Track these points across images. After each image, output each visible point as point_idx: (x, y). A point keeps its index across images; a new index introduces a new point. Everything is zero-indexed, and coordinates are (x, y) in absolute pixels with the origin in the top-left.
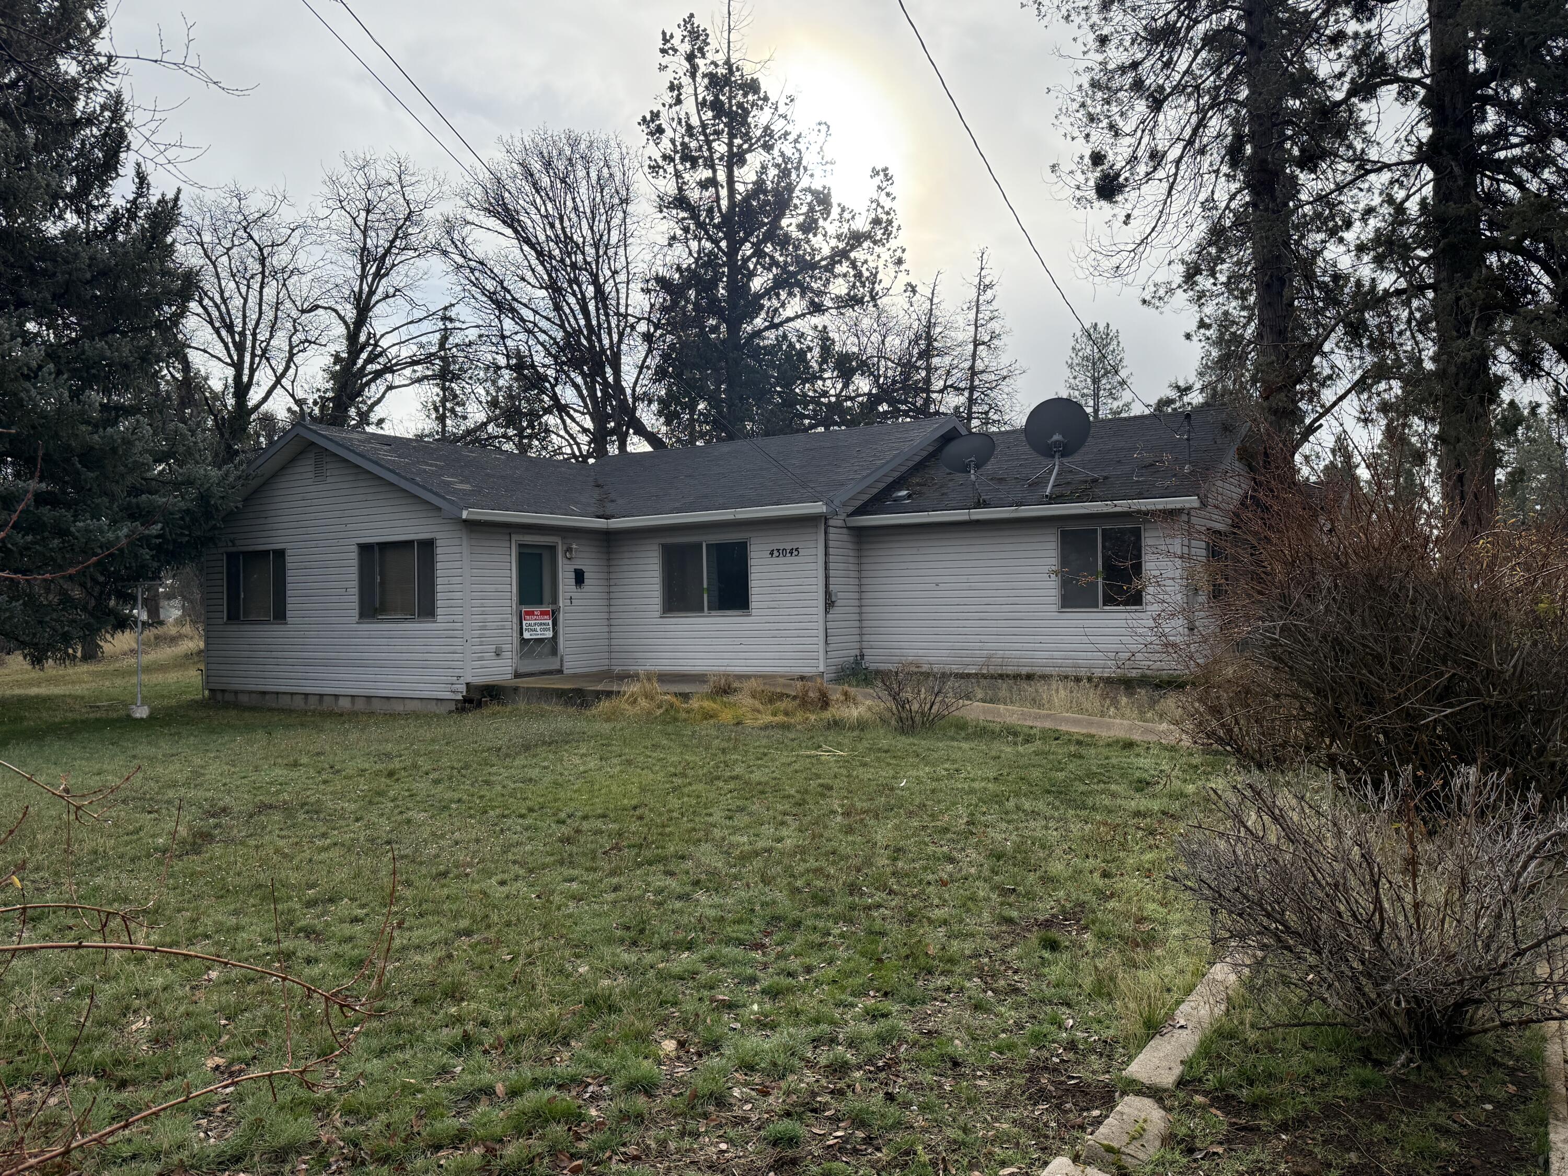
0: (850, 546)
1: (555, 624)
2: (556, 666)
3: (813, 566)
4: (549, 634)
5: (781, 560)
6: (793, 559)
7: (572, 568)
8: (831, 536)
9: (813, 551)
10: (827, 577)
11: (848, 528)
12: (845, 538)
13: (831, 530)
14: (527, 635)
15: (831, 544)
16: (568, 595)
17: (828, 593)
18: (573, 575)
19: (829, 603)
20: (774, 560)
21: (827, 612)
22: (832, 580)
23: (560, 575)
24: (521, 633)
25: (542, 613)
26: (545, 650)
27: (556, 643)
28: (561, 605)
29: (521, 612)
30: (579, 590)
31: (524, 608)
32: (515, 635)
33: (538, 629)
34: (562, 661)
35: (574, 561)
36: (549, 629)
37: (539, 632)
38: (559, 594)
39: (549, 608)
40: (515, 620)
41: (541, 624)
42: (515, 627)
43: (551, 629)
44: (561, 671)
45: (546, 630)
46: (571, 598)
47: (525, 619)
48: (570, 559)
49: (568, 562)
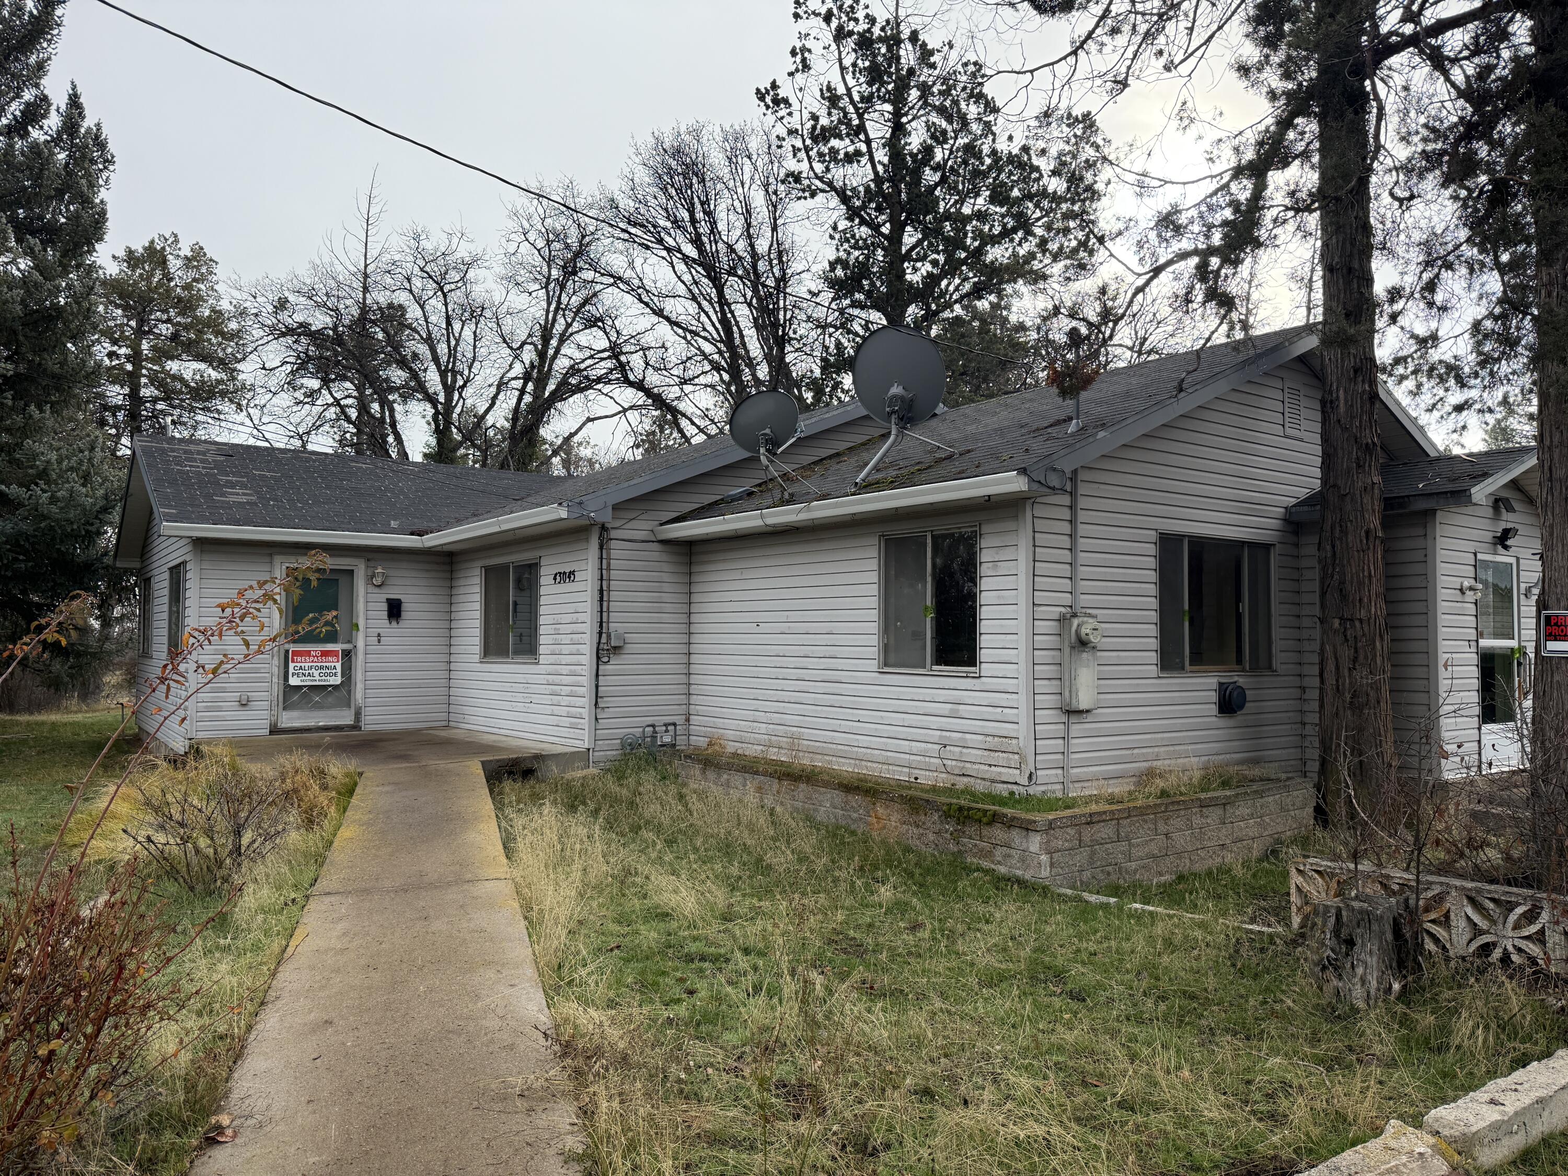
0: (667, 567)
1: (348, 668)
2: (350, 721)
3: (584, 596)
4: (335, 680)
5: (564, 587)
6: (571, 586)
7: (384, 597)
9: (585, 575)
10: (604, 612)
11: (661, 542)
12: (655, 555)
13: (618, 545)
14: (294, 681)
15: (618, 564)
16: (375, 632)
18: (385, 606)
20: (558, 588)
23: (360, 606)
24: (286, 678)
25: (325, 654)
26: (330, 700)
27: (349, 692)
28: (360, 644)
29: (287, 652)
30: (394, 624)
31: (292, 648)
32: (275, 680)
33: (316, 673)
34: (358, 714)
35: (384, 590)
36: (335, 674)
37: (317, 678)
38: (358, 630)
39: (338, 647)
40: (276, 662)
41: (322, 668)
42: (275, 670)
43: (339, 674)
44: (356, 727)
45: (329, 675)
46: (379, 635)
47: (293, 661)
48: (379, 586)
49: (377, 590)
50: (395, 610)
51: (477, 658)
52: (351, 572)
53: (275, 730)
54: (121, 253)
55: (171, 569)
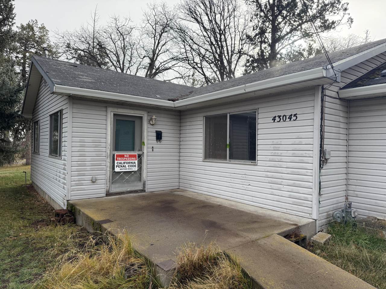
0: (341, 114)
1: (140, 163)
2: (141, 188)
3: (309, 129)
4: (136, 169)
5: (282, 124)
6: (292, 123)
7: (154, 130)
8: (327, 104)
9: (310, 116)
10: (322, 138)
11: (340, 99)
12: (338, 107)
13: (327, 99)
14: (117, 170)
15: (326, 110)
16: (151, 146)
17: (322, 152)
18: (155, 134)
19: (323, 160)
20: (276, 124)
21: (321, 168)
22: (326, 141)
23: (145, 134)
24: (113, 168)
25: (131, 156)
26: (132, 178)
27: (141, 174)
28: (145, 151)
29: (114, 155)
30: (159, 143)
31: (116, 153)
32: (108, 169)
33: (127, 165)
34: (144, 184)
35: (155, 126)
36: (135, 166)
37: (127, 168)
38: (144, 145)
39: (136, 153)
40: (108, 160)
41: (129, 163)
42: (108, 164)
43: (137, 166)
44: (143, 191)
45: (132, 166)
46: (153, 147)
47: (116, 160)
48: (153, 125)
49: (152, 127)
50: (159, 136)
51: (201, 159)
52: (141, 118)
53: (108, 194)
54: (19, 26)
55: (51, 116)
